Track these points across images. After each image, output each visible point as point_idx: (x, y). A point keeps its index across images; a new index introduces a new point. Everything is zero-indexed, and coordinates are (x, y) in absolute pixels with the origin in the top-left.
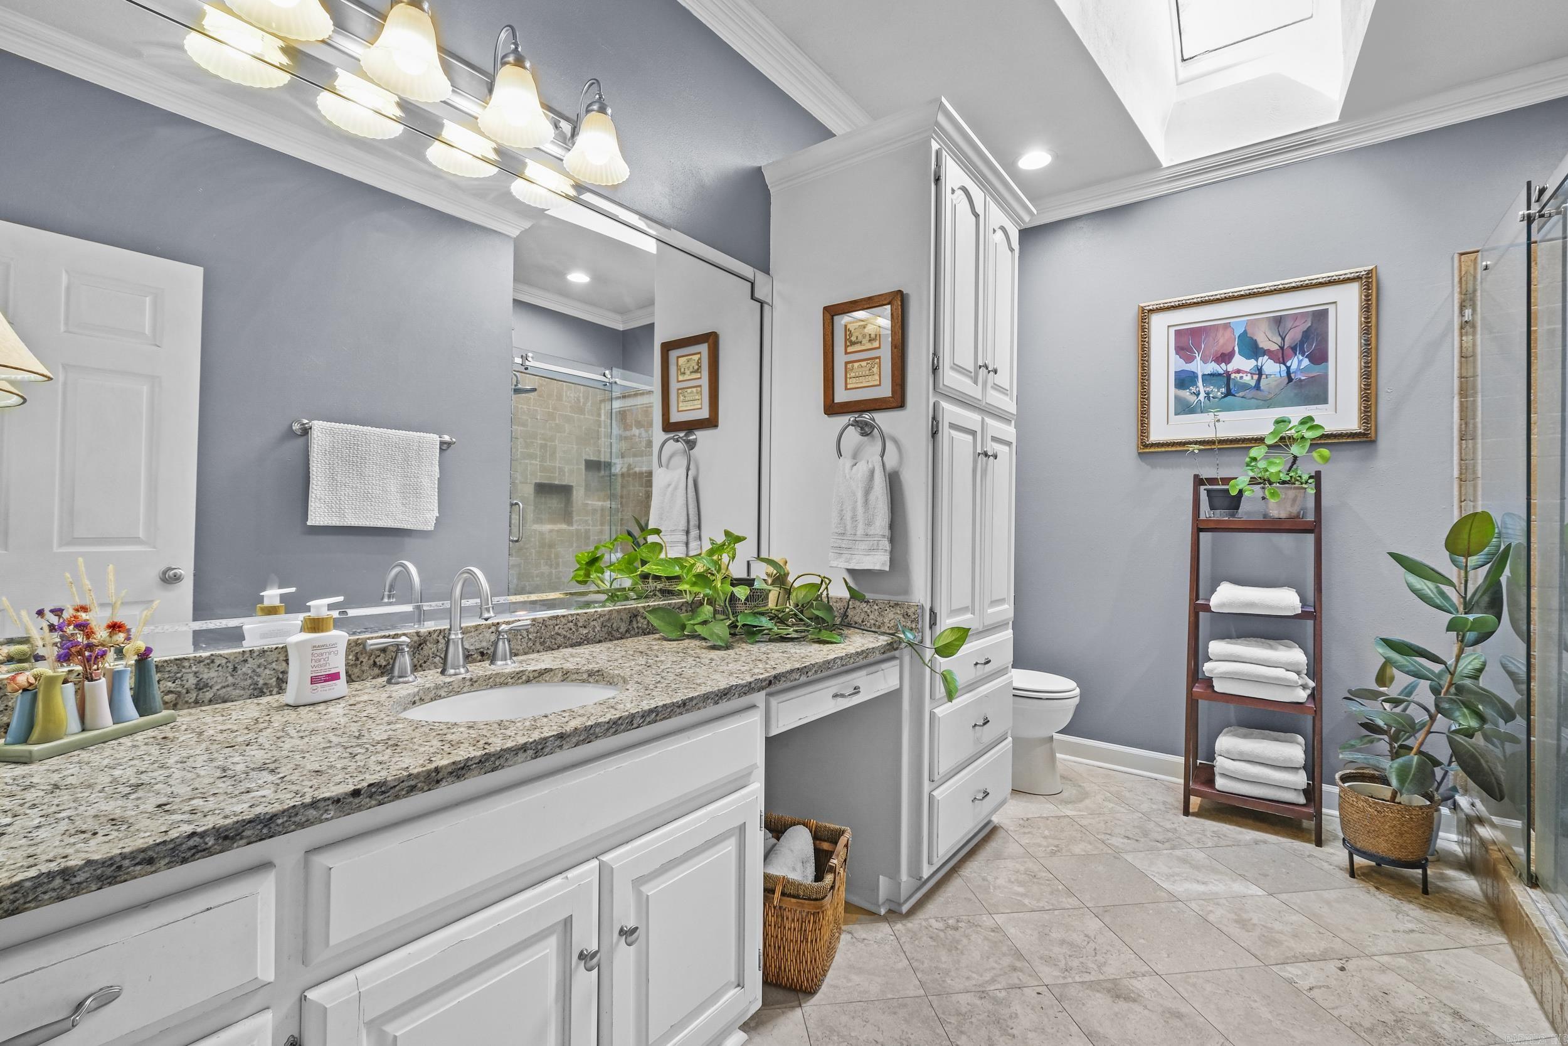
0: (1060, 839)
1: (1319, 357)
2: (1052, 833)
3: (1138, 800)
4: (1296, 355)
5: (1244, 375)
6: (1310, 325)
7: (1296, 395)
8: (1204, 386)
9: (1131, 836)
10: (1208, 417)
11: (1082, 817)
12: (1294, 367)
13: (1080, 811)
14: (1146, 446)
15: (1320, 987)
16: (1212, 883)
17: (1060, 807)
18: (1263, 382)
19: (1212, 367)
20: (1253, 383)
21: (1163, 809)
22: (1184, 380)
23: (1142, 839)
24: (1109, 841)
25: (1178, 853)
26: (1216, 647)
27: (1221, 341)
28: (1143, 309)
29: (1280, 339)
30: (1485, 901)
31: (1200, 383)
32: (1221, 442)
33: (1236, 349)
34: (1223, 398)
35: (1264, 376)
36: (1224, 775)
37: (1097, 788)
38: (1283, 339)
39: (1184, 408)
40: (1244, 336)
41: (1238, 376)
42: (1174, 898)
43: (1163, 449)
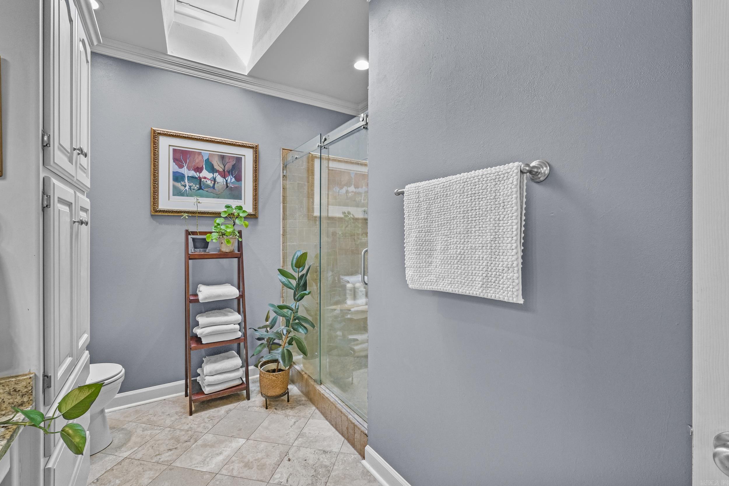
0: (130, 480)
1: (238, 178)
2: (121, 479)
3: (162, 419)
4: (230, 175)
5: (208, 180)
6: (235, 163)
7: (230, 194)
8: (188, 183)
9: (171, 448)
10: (193, 200)
11: (135, 452)
12: (229, 181)
13: (132, 448)
14: (156, 211)
15: (289, 476)
16: (224, 450)
17: (116, 454)
18: (216, 185)
19: (192, 173)
20: (212, 185)
21: (178, 417)
22: (178, 177)
23: (178, 446)
24: (161, 460)
25: (200, 442)
26: (202, 320)
27: (197, 161)
28: (154, 131)
29: (223, 166)
30: (302, 394)
31: (186, 181)
32: (199, 213)
33: (204, 166)
34: (198, 190)
35: (216, 183)
36: (209, 385)
37: (134, 424)
38: (225, 167)
39: (178, 193)
40: (207, 161)
41: (205, 180)
42: (214, 475)
43: (166, 214)
